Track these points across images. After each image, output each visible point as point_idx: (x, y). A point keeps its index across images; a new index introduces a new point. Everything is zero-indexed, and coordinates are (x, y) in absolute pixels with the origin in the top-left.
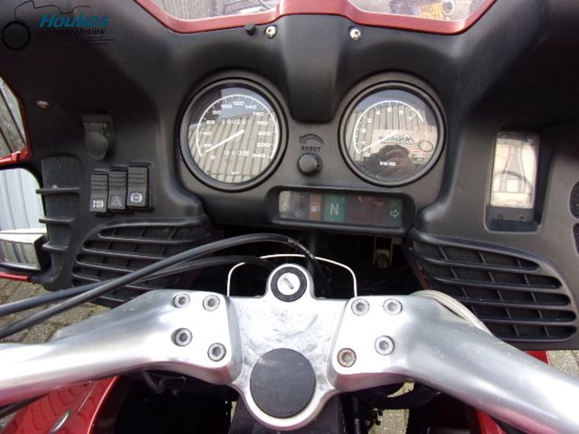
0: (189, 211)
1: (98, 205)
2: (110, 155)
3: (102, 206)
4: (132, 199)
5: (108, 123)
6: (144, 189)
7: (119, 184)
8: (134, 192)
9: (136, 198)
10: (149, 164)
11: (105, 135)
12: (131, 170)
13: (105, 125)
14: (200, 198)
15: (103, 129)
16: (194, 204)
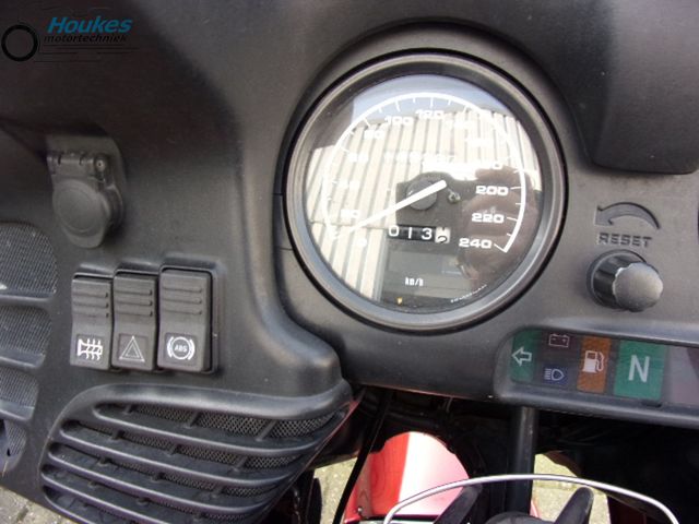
0: (309, 381)
1: (89, 350)
2: (115, 232)
3: (99, 354)
4: (170, 353)
5: (108, 159)
6: (200, 329)
7: (136, 310)
8: (176, 335)
9: (180, 348)
10: (212, 266)
11: (100, 188)
12: (167, 279)
13: (102, 165)
14: (330, 340)
15: (97, 174)
16: (323, 360)
